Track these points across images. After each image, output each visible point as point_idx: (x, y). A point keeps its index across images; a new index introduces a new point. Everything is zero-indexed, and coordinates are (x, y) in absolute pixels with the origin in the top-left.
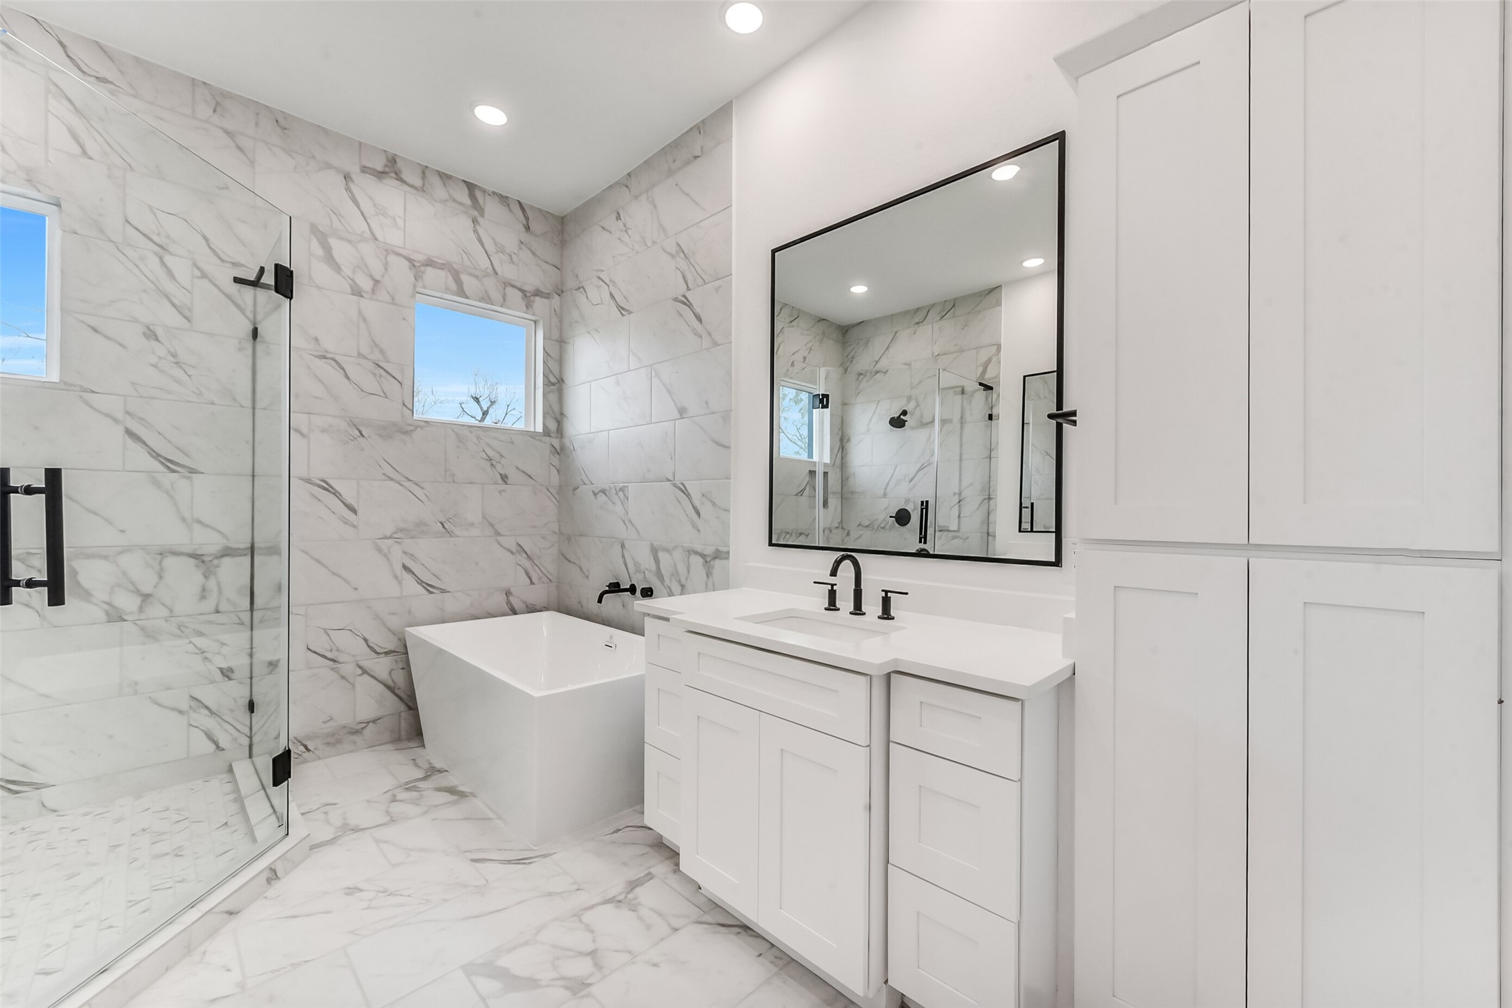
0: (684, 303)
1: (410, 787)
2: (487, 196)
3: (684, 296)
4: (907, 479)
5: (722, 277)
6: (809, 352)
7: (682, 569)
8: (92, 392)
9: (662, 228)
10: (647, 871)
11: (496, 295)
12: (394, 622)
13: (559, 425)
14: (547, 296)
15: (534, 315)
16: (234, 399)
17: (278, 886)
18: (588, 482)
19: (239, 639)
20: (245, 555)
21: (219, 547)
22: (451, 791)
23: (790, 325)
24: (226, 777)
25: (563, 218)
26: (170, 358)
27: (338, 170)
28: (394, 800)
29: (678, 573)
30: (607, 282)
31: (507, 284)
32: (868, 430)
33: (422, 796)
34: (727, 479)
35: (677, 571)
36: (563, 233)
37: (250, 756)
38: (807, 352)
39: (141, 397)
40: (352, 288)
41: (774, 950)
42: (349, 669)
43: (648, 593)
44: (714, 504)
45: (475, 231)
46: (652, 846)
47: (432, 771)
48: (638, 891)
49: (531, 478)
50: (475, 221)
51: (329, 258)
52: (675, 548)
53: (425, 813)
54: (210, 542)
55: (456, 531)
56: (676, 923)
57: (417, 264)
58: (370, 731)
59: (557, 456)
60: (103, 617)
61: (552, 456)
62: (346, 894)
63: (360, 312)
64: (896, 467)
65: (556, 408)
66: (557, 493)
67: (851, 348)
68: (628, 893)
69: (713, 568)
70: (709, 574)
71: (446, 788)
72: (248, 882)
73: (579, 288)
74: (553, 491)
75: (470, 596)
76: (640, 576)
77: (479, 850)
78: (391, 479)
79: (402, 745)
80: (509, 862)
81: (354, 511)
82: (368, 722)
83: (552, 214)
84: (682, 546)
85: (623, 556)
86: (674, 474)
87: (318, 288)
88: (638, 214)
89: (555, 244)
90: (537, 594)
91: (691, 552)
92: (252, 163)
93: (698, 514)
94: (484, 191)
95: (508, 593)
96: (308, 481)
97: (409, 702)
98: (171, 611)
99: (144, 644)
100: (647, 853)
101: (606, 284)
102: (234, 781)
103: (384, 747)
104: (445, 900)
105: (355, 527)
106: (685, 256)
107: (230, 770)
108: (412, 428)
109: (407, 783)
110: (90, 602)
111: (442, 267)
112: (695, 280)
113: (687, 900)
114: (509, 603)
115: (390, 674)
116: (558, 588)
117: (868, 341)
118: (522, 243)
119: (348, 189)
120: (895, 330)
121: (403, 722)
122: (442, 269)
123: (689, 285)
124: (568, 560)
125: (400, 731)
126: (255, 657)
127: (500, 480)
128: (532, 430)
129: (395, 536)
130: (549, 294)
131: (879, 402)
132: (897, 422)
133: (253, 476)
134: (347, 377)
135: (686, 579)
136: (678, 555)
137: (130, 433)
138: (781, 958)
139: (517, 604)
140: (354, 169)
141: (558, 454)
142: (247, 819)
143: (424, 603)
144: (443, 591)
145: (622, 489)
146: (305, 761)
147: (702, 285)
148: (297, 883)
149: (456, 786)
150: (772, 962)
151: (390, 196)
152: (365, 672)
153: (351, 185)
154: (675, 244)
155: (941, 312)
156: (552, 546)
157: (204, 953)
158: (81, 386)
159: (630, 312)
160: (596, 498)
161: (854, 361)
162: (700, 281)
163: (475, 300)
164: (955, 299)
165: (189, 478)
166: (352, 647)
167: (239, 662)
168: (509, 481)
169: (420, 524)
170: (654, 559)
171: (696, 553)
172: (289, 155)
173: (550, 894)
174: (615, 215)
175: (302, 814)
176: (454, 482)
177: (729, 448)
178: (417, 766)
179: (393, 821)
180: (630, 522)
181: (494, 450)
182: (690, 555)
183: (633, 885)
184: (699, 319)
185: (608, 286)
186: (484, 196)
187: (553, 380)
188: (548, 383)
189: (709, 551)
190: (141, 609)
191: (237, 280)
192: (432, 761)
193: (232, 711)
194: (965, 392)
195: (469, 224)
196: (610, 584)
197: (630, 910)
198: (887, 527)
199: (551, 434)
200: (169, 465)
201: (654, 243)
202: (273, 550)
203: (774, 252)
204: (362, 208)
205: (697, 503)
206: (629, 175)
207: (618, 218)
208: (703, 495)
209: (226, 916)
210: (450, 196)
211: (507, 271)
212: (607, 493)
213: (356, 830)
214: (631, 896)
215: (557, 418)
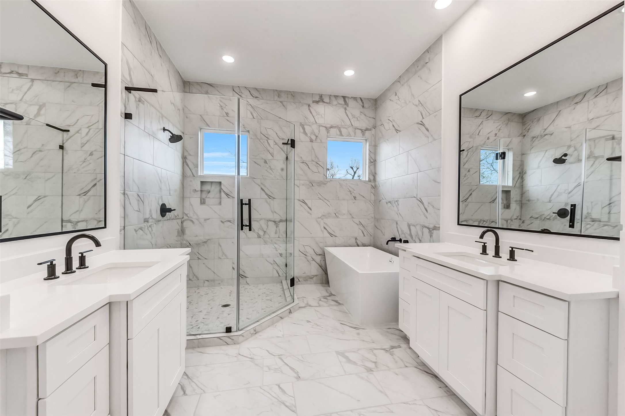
0: (422, 124)
1: (325, 297)
2: (349, 99)
3: (421, 121)
4: (567, 192)
5: (437, 111)
6: (499, 131)
7: (420, 233)
8: (255, 178)
9: (413, 95)
10: (399, 345)
11: (352, 133)
12: (321, 245)
13: (374, 178)
14: (370, 130)
15: (365, 138)
16: (282, 177)
17: (291, 315)
18: (384, 198)
19: (283, 246)
20: (285, 222)
21: (279, 219)
22: (336, 302)
23: (487, 119)
24: (280, 284)
25: (376, 99)
26: (269, 168)
27: (306, 104)
28: (320, 300)
29: (418, 235)
30: (392, 121)
31: (356, 128)
32: (539, 167)
33: (328, 301)
34: (439, 196)
35: (418, 234)
36: (376, 105)
37: (286, 280)
38: (497, 131)
39: (264, 179)
40: (310, 140)
41: (447, 388)
42: (309, 258)
43: (406, 242)
44: (433, 207)
45: (346, 112)
46: (402, 337)
47: (331, 295)
48: (394, 350)
49: (364, 197)
50: (345, 109)
51: (305, 133)
52: (417, 225)
53: (328, 306)
54: (277, 218)
55: (340, 216)
56: (407, 365)
57: (328, 128)
58: (315, 278)
59: (373, 189)
60: (257, 236)
61: (372, 189)
62: (307, 322)
63: (312, 147)
64: (559, 185)
65: (373, 171)
66: (373, 203)
67: (527, 125)
68: (391, 349)
69: (433, 233)
70: (431, 236)
71: (335, 300)
72: (285, 311)
73: (381, 125)
74: (372, 202)
75: (344, 238)
76: (403, 236)
77: (343, 321)
78: (321, 199)
79: (324, 285)
80: (352, 327)
81: (311, 209)
82: (315, 276)
83: (372, 99)
84: (420, 224)
85: (397, 227)
86: (417, 195)
87: (302, 142)
88: (403, 92)
89: (373, 110)
90: (366, 240)
91: (424, 227)
92: (286, 109)
93: (427, 211)
94: (348, 98)
95: (356, 239)
96: (299, 200)
97: (325, 271)
98: (270, 236)
99: (264, 245)
100: (400, 339)
101: (391, 121)
102: (282, 285)
103: (318, 284)
104: (332, 332)
105: (311, 214)
106: (422, 105)
107: (282, 282)
108: (326, 182)
109: (324, 296)
110: (254, 232)
111: (335, 127)
112: (426, 114)
113: (413, 359)
114: (356, 242)
115: (320, 262)
116: (374, 238)
117: (539, 119)
118: (361, 112)
119: (309, 109)
120: (559, 109)
121: (324, 278)
122: (335, 128)
123: (423, 117)
124: (377, 228)
125: (323, 280)
126: (287, 251)
127: (353, 199)
128: (365, 180)
129: (322, 217)
130: (371, 129)
131: (547, 151)
132: (559, 161)
133: (287, 199)
134: (309, 168)
135: (422, 238)
136: (418, 228)
137: (262, 189)
138: (449, 392)
139: (359, 243)
140: (310, 102)
141: (374, 188)
142: (285, 296)
143: (330, 240)
144: (336, 236)
145: (396, 201)
146: (299, 284)
147: (429, 116)
148: (296, 315)
149: (338, 301)
150: (445, 392)
151: (320, 108)
152: (313, 260)
153: (310, 108)
154: (418, 101)
155: (595, 93)
156: (372, 223)
157: (276, 325)
158: (253, 177)
159: (400, 131)
160: (387, 205)
161: (530, 131)
162: (428, 114)
163: (346, 137)
164: (607, 83)
165: (273, 200)
166: (310, 252)
167: (283, 252)
168: (356, 199)
169: (329, 214)
170: (409, 229)
171: (426, 227)
172: (295, 104)
173: (363, 341)
174: (395, 94)
175: (298, 298)
176: (339, 200)
177: (440, 183)
178: (328, 292)
179: (320, 306)
180: (400, 214)
181: (351, 188)
182: (423, 228)
183: (393, 347)
184: (428, 130)
185: (392, 122)
186: (349, 100)
187: (372, 161)
188: (370, 162)
189: (431, 226)
190: (264, 235)
191: (283, 144)
192: (331, 291)
193: (282, 266)
194: (615, 138)
195: (343, 110)
196: (392, 238)
197: (390, 354)
198: (552, 218)
199: (371, 181)
200: (269, 196)
201: (410, 102)
202: (291, 221)
203: (461, 96)
204: (313, 114)
205: (426, 207)
206: (400, 77)
207: (396, 95)
208: (429, 203)
209: (280, 318)
210: (338, 103)
211: (356, 124)
212: (391, 203)
213: (310, 306)
214: (391, 350)
215: (374, 175)
